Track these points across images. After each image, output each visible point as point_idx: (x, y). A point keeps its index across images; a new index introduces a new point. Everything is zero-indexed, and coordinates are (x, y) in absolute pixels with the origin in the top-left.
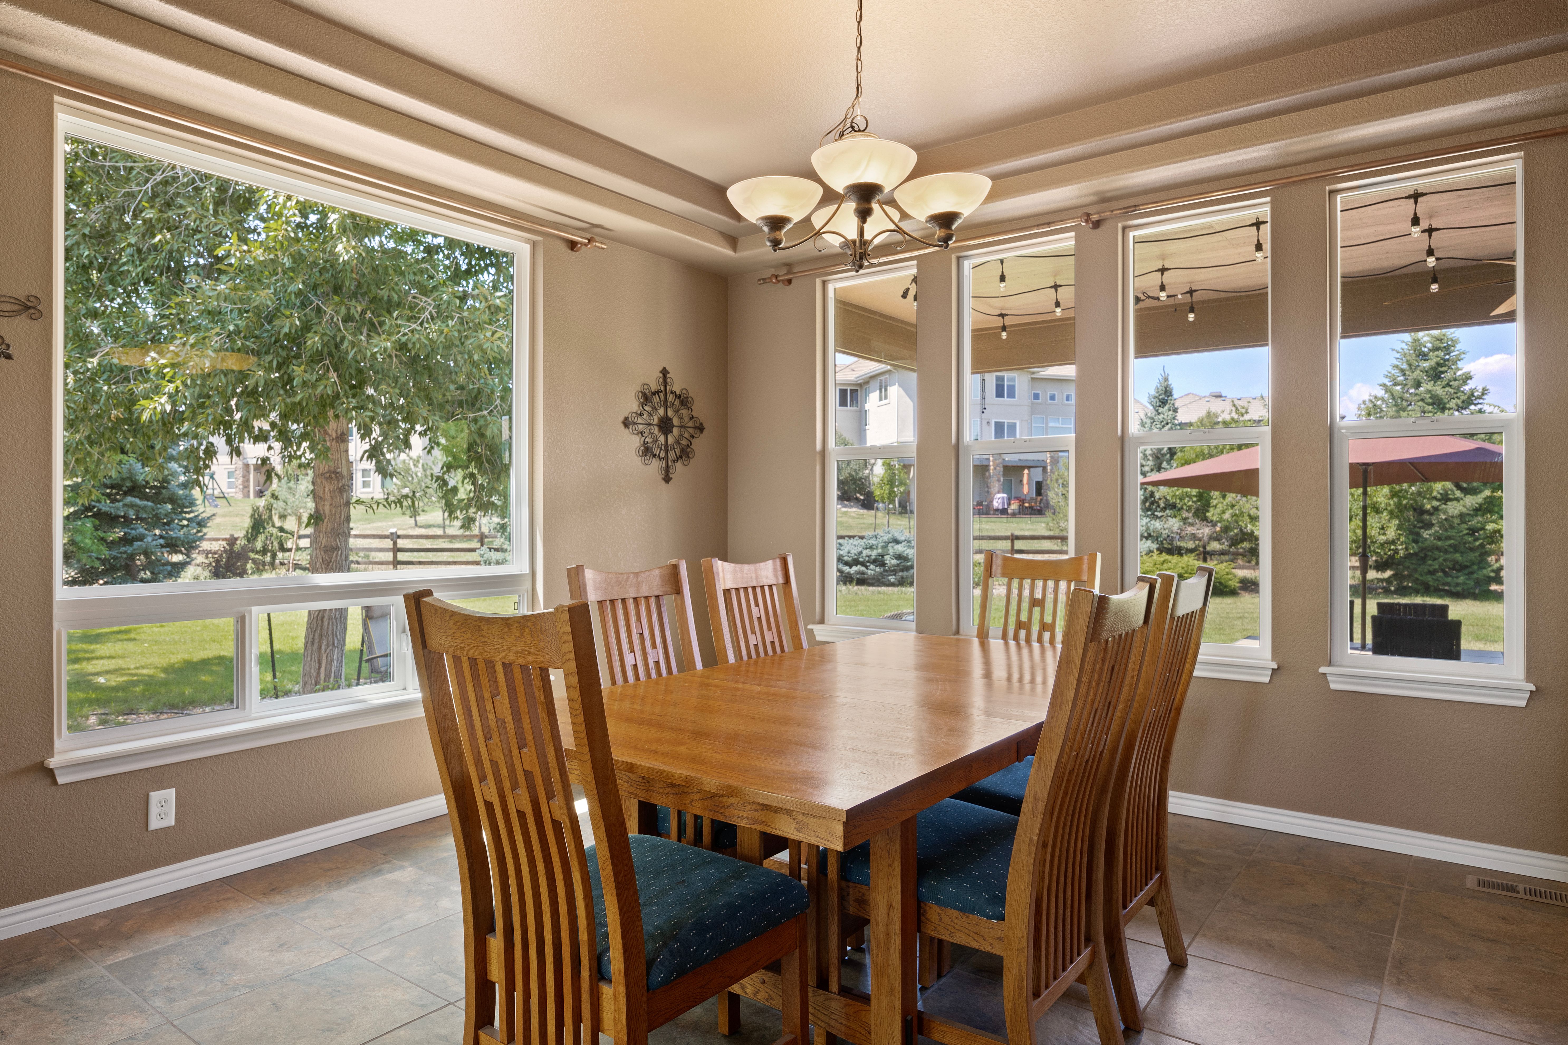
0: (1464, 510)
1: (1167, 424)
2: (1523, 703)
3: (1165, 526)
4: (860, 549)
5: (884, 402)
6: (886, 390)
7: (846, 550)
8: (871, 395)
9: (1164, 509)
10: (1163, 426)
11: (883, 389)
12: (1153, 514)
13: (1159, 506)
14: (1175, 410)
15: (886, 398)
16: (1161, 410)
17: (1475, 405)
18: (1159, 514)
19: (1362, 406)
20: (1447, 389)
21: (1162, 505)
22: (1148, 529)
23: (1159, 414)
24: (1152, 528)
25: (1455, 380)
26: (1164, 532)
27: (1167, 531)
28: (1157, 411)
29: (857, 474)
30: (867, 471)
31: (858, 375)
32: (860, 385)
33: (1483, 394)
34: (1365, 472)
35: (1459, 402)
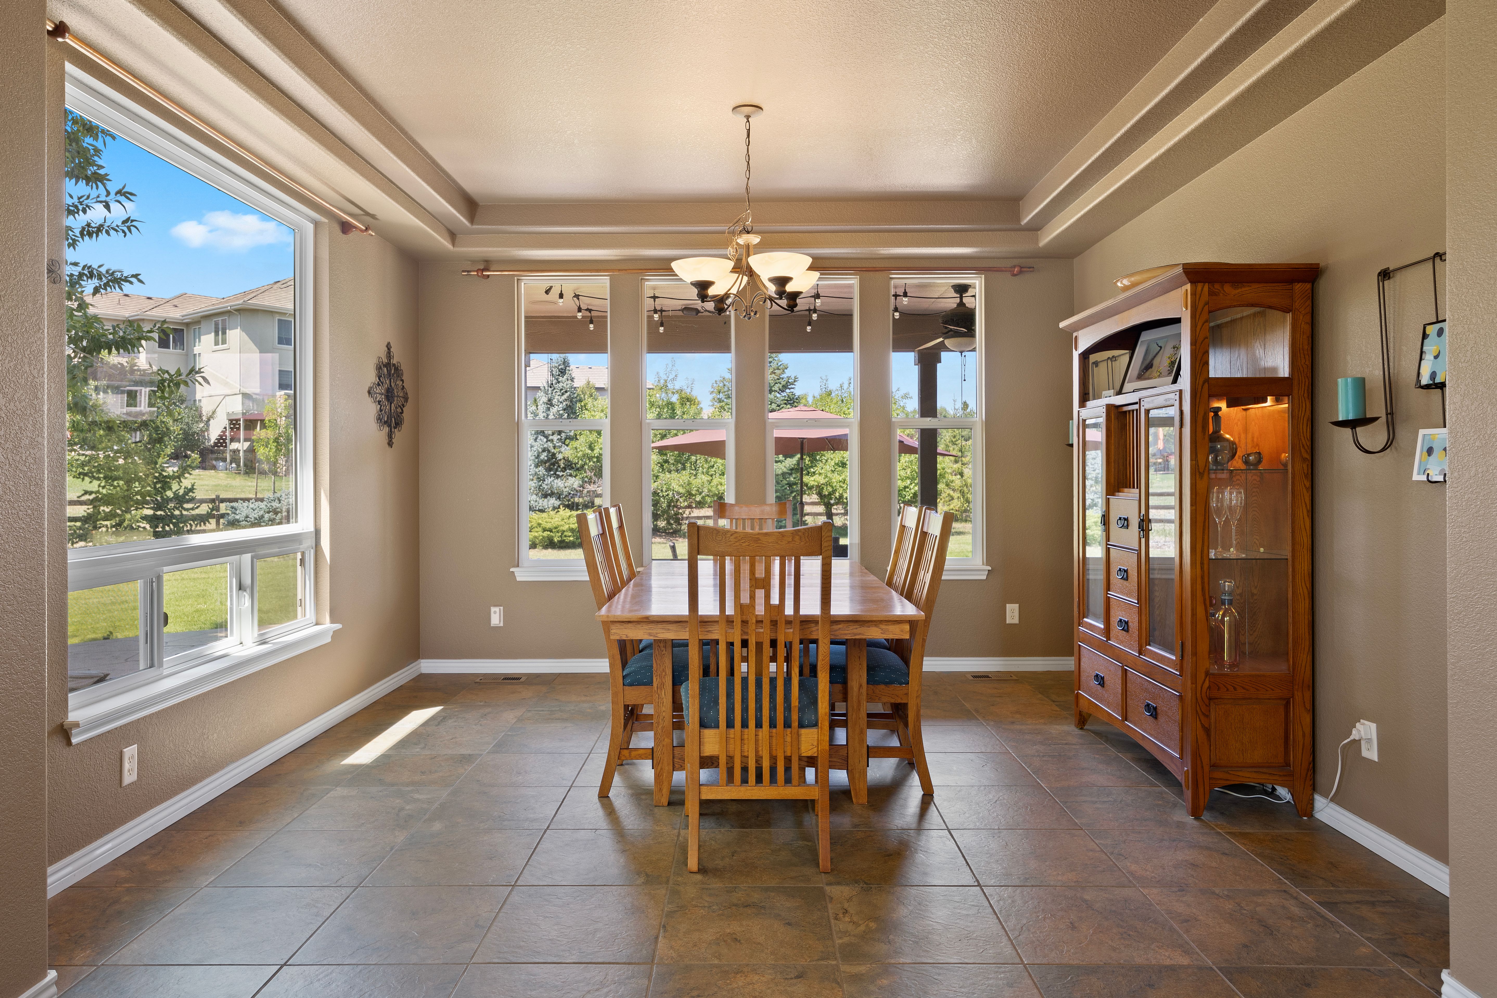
0: (785, 470)
1: (566, 392)
2: (984, 577)
3: (566, 485)
4: (261, 513)
5: (220, 347)
6: (224, 333)
7: (244, 514)
8: (203, 338)
9: (564, 469)
10: (563, 394)
11: (220, 332)
12: (555, 474)
13: (559, 466)
14: (572, 380)
15: (224, 342)
16: (561, 379)
17: (789, 389)
18: (561, 474)
19: (715, 385)
20: (773, 375)
21: (562, 465)
22: (552, 487)
23: (559, 382)
24: (555, 486)
25: (778, 369)
26: (565, 490)
27: (567, 489)
28: (557, 379)
29: (190, 428)
30: (201, 425)
31: (185, 313)
32: (187, 325)
33: (795, 381)
34: (802, 443)
35: (781, 386)
